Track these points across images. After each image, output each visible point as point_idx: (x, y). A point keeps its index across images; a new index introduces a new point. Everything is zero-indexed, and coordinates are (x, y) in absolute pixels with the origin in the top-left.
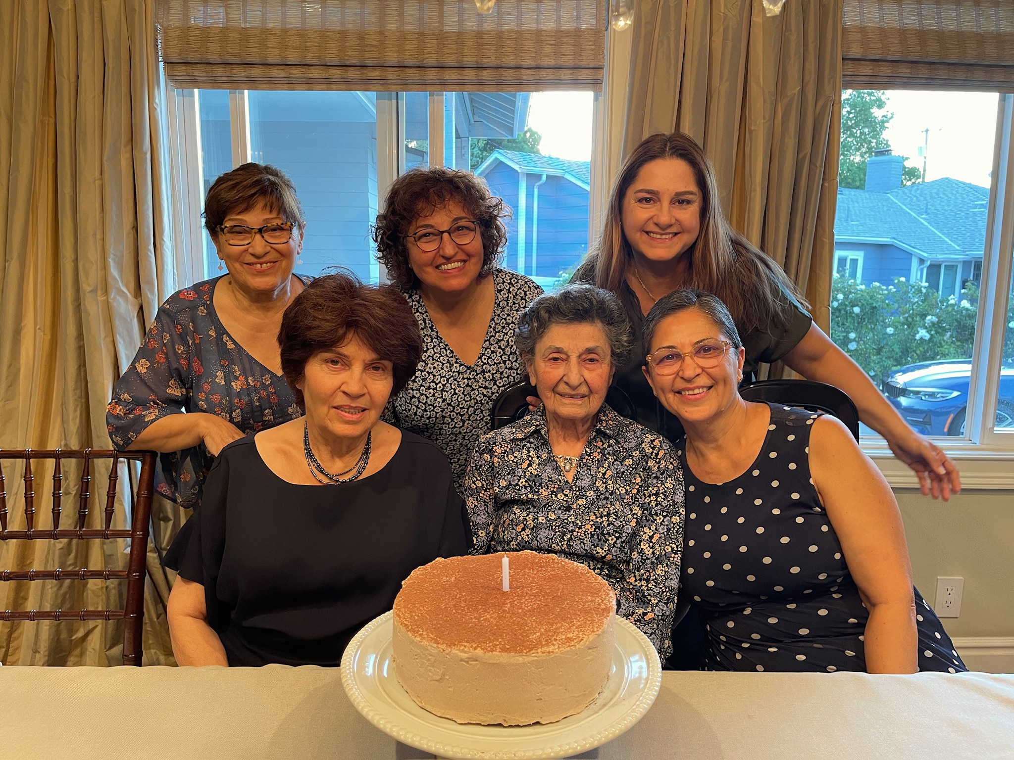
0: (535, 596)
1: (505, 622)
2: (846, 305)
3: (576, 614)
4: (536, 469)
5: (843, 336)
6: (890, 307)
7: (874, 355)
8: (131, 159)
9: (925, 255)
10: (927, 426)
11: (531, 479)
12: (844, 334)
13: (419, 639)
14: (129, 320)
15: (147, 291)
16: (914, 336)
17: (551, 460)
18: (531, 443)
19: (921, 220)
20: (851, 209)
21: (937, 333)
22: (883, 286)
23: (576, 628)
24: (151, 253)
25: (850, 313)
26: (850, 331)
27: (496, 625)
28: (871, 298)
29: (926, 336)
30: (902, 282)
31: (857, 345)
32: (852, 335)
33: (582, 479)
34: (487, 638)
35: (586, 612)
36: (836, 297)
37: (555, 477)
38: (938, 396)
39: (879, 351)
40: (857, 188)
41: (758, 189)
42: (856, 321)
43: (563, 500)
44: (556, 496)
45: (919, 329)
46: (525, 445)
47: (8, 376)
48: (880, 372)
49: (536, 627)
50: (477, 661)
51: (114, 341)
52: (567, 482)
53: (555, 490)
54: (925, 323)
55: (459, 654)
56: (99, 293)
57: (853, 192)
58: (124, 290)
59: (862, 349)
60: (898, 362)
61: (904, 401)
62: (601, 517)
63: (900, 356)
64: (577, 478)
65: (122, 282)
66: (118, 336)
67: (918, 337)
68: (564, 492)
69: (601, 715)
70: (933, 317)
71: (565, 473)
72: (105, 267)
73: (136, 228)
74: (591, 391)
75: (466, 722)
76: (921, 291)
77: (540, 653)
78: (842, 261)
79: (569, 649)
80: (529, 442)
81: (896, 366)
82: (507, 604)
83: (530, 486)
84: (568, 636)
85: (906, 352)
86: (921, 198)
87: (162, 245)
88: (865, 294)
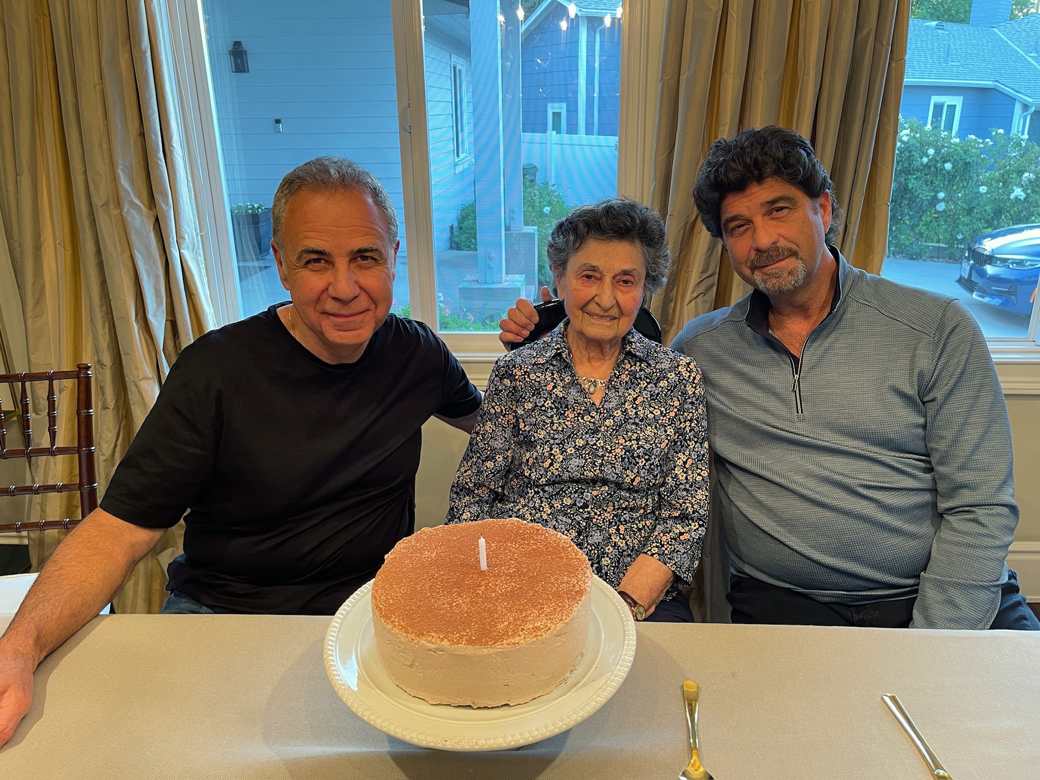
0: (511, 576)
1: (476, 608)
2: (937, 161)
3: (548, 599)
4: (561, 391)
5: (931, 196)
6: (985, 162)
7: (963, 216)
8: (131, 59)
9: (1030, 100)
10: (1012, 297)
11: (557, 401)
12: (932, 194)
13: (390, 627)
14: (145, 234)
15: (161, 202)
16: (1009, 195)
17: (574, 383)
18: (554, 366)
19: (1029, 59)
20: (952, 47)
21: (1034, 191)
22: (980, 138)
23: (546, 615)
24: (161, 161)
25: (941, 170)
26: (939, 190)
27: (467, 613)
28: (965, 153)
29: (1021, 196)
30: (1000, 134)
31: (946, 206)
32: (941, 195)
33: (610, 402)
34: (455, 628)
35: (558, 596)
36: (927, 153)
37: (581, 400)
38: (1027, 264)
39: (970, 211)
40: (961, 21)
41: (812, 72)
42: (946, 179)
43: (589, 421)
44: (583, 418)
45: (1015, 188)
46: (548, 368)
47: (33, 293)
48: (969, 235)
49: (506, 614)
50: (444, 651)
51: (132, 256)
52: (593, 404)
53: (582, 412)
54: (1022, 180)
55: (427, 644)
56: (111, 207)
57: (955, 27)
58: (137, 202)
59: (951, 210)
60: (990, 224)
61: (990, 270)
62: (630, 441)
63: (992, 217)
64: (605, 400)
65: (135, 194)
66: (136, 251)
67: (1012, 196)
68: (591, 414)
69: (568, 697)
70: (1031, 174)
71: (590, 396)
72: (115, 179)
73: (142, 135)
74: (622, 313)
75: (438, 703)
76: (1020, 144)
77: (505, 645)
78: (938, 107)
79: (535, 639)
80: (551, 364)
81: (987, 228)
82: (482, 585)
83: (556, 407)
84: (536, 625)
85: (998, 212)
86: (1032, 33)
87: (171, 152)
88: (959, 148)
